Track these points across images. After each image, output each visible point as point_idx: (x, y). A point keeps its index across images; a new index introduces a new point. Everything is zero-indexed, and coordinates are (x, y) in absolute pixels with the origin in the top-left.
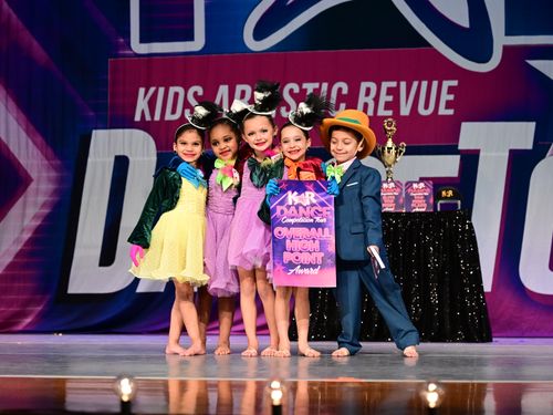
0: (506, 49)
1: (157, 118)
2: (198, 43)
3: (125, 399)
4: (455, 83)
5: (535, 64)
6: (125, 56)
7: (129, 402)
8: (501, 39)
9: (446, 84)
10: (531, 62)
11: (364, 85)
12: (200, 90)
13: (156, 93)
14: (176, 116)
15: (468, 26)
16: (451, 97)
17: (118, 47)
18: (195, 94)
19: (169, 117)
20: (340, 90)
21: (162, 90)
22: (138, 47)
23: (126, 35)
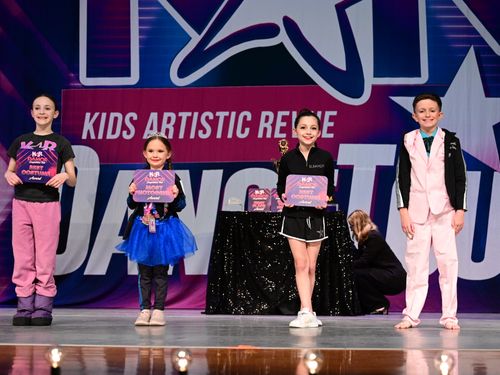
0: (375, 88)
1: (100, 137)
2: (134, 78)
3: (55, 366)
4: (335, 113)
5: (397, 99)
6: (75, 87)
8: (370, 80)
9: (328, 114)
10: (393, 98)
11: (264, 114)
12: (135, 116)
13: (99, 117)
14: (116, 136)
15: (344, 69)
16: (332, 124)
17: (70, 80)
18: (131, 118)
19: (109, 136)
20: (245, 117)
21: (104, 115)
22: (85, 80)
23: (77, 71)
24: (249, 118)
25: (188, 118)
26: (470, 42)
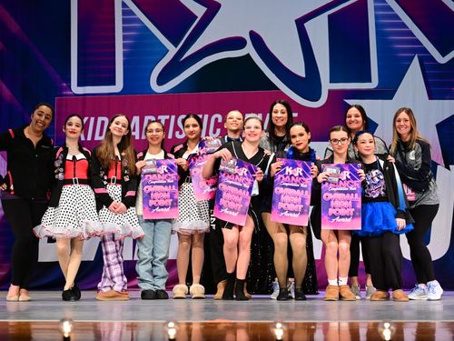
0: (331, 92)
1: (89, 138)
2: (118, 87)
4: (296, 115)
5: (350, 102)
6: (67, 95)
7: (69, 338)
8: (327, 86)
10: (346, 101)
13: (88, 121)
15: (304, 76)
17: (62, 89)
19: (97, 138)
20: (217, 119)
21: (92, 119)
22: (76, 89)
23: (68, 81)
24: (220, 120)
25: (166, 120)
26: (414, 51)
